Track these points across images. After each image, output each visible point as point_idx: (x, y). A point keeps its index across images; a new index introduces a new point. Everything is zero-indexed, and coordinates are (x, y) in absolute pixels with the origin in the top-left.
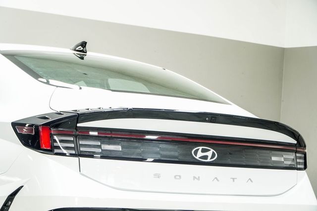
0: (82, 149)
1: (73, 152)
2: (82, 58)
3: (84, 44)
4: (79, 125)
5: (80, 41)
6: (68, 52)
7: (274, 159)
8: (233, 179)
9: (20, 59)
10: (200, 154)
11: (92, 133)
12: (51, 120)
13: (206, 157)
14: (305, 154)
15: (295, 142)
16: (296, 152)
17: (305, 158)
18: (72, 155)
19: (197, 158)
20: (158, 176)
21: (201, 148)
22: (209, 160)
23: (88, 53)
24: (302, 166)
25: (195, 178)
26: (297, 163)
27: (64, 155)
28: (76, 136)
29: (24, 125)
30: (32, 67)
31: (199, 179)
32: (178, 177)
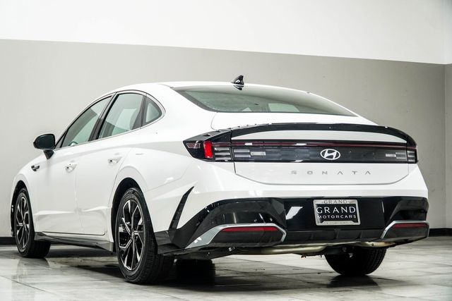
0: (236, 156)
1: (230, 159)
2: (241, 89)
3: (241, 78)
4: (232, 139)
5: (238, 76)
6: (229, 85)
7: (387, 155)
8: (355, 172)
9: (190, 94)
10: (327, 154)
11: (247, 144)
12: (211, 136)
13: (332, 157)
14: (415, 151)
15: (406, 142)
16: (407, 150)
17: (416, 154)
18: (229, 161)
19: (325, 157)
20: (295, 172)
21: (327, 150)
22: (334, 159)
23: (245, 84)
24: (414, 161)
25: (323, 172)
26: (408, 158)
27: (223, 161)
28: (231, 147)
29: (195, 142)
30: (198, 99)
31: (326, 173)
32: (310, 173)
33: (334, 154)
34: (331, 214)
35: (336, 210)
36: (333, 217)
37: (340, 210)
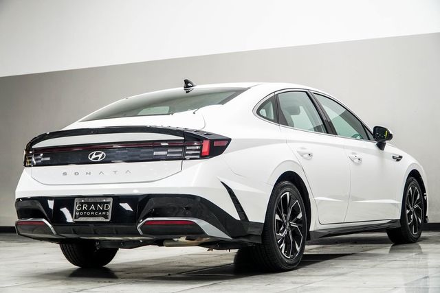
8: (115, 172)
10: (94, 156)
13: (97, 158)
19: (91, 159)
20: (65, 174)
21: (95, 152)
22: (99, 160)
23: (183, 88)
25: (87, 173)
31: (90, 174)
32: (76, 174)
33: (100, 156)
34: (88, 211)
35: (93, 207)
36: (88, 213)
37: (96, 207)
